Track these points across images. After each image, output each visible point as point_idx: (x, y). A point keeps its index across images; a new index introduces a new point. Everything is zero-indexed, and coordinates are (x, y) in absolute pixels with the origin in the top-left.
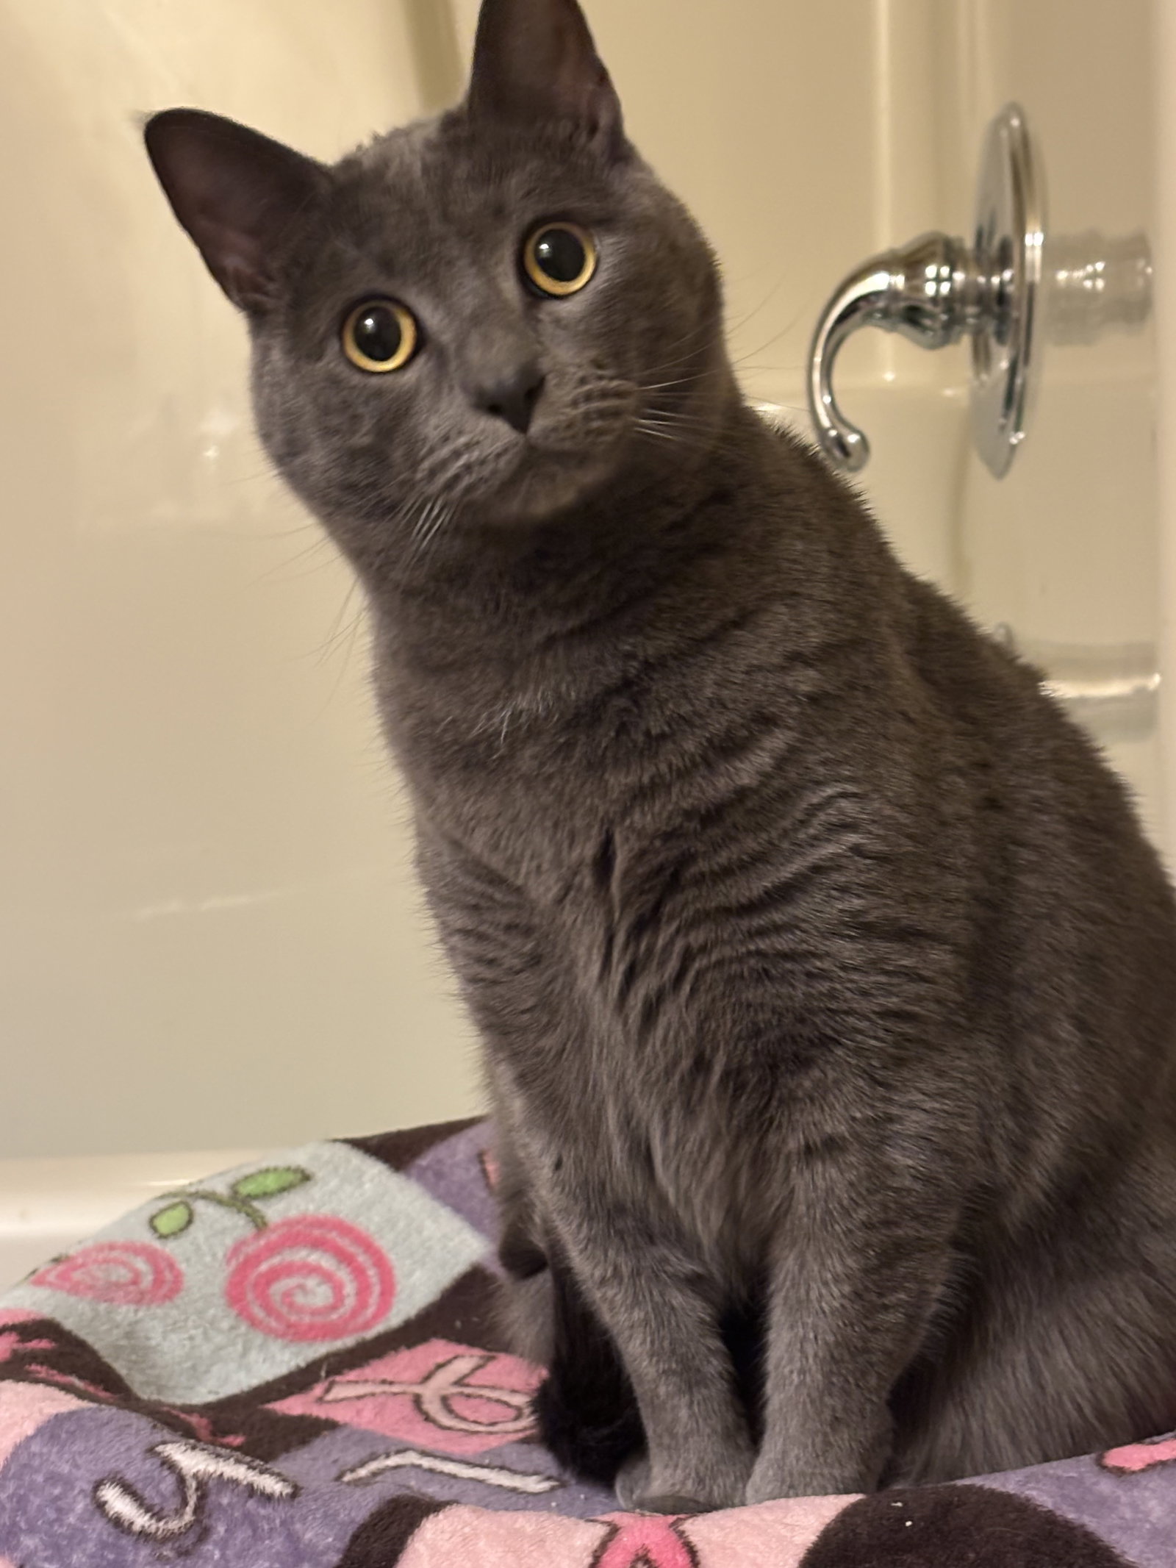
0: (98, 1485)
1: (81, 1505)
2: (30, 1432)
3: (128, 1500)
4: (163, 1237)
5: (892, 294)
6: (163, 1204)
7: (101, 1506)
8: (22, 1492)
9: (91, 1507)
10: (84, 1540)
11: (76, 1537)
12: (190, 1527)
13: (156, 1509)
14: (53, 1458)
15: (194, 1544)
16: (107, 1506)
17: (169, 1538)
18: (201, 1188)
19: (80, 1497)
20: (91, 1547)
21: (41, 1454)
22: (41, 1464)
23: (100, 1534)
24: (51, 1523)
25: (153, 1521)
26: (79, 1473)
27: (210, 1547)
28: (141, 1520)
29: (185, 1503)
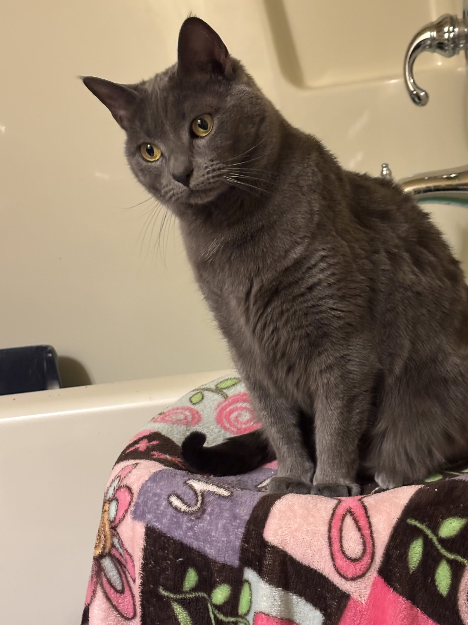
0: (169, 496)
1: (164, 503)
2: (147, 479)
3: (179, 501)
4: (194, 404)
5: (432, 39)
6: (193, 393)
7: (170, 503)
8: (145, 499)
9: (168, 504)
10: (166, 515)
11: (164, 514)
12: (199, 509)
13: (188, 504)
14: (154, 488)
15: (201, 515)
16: (172, 504)
17: (193, 513)
18: (205, 387)
19: (164, 501)
20: (168, 517)
21: (150, 487)
22: (151, 490)
23: (171, 513)
24: (155, 510)
25: (187, 508)
26: (163, 492)
27: (206, 515)
28: (184, 508)
29: (197, 501)
